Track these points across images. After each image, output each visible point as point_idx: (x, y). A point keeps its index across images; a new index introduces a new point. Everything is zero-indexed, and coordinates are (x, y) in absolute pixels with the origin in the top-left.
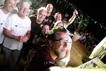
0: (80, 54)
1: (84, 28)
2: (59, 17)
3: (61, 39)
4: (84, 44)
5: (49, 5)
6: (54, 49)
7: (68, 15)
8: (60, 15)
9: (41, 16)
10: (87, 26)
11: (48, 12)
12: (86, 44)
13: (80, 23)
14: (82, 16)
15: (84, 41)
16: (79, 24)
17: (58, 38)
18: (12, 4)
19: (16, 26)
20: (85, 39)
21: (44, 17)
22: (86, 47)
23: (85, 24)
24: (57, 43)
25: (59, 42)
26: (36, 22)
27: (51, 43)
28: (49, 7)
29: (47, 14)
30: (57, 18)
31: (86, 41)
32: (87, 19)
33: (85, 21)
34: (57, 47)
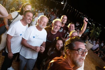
0: (94, 64)
1: (96, 37)
2: (72, 27)
3: (79, 49)
4: (97, 53)
5: (63, 17)
6: (72, 58)
7: (79, 24)
8: (73, 25)
9: (56, 27)
10: (99, 35)
11: (62, 23)
12: (99, 53)
13: (92, 31)
14: (94, 25)
15: (97, 50)
16: (91, 33)
17: (76, 48)
18: (30, 17)
19: (34, 37)
20: (98, 48)
21: (59, 28)
22: (100, 56)
23: (97, 33)
24: (75, 53)
25: (77, 51)
26: (51, 32)
27: (69, 52)
28: (63, 18)
29: (62, 25)
30: (70, 28)
31: (99, 51)
32: (99, 28)
33: (97, 29)
34: (75, 57)
